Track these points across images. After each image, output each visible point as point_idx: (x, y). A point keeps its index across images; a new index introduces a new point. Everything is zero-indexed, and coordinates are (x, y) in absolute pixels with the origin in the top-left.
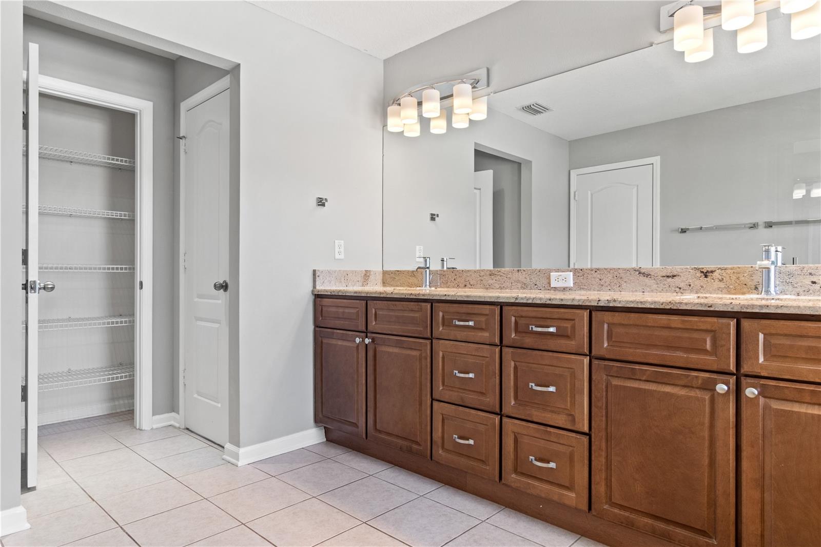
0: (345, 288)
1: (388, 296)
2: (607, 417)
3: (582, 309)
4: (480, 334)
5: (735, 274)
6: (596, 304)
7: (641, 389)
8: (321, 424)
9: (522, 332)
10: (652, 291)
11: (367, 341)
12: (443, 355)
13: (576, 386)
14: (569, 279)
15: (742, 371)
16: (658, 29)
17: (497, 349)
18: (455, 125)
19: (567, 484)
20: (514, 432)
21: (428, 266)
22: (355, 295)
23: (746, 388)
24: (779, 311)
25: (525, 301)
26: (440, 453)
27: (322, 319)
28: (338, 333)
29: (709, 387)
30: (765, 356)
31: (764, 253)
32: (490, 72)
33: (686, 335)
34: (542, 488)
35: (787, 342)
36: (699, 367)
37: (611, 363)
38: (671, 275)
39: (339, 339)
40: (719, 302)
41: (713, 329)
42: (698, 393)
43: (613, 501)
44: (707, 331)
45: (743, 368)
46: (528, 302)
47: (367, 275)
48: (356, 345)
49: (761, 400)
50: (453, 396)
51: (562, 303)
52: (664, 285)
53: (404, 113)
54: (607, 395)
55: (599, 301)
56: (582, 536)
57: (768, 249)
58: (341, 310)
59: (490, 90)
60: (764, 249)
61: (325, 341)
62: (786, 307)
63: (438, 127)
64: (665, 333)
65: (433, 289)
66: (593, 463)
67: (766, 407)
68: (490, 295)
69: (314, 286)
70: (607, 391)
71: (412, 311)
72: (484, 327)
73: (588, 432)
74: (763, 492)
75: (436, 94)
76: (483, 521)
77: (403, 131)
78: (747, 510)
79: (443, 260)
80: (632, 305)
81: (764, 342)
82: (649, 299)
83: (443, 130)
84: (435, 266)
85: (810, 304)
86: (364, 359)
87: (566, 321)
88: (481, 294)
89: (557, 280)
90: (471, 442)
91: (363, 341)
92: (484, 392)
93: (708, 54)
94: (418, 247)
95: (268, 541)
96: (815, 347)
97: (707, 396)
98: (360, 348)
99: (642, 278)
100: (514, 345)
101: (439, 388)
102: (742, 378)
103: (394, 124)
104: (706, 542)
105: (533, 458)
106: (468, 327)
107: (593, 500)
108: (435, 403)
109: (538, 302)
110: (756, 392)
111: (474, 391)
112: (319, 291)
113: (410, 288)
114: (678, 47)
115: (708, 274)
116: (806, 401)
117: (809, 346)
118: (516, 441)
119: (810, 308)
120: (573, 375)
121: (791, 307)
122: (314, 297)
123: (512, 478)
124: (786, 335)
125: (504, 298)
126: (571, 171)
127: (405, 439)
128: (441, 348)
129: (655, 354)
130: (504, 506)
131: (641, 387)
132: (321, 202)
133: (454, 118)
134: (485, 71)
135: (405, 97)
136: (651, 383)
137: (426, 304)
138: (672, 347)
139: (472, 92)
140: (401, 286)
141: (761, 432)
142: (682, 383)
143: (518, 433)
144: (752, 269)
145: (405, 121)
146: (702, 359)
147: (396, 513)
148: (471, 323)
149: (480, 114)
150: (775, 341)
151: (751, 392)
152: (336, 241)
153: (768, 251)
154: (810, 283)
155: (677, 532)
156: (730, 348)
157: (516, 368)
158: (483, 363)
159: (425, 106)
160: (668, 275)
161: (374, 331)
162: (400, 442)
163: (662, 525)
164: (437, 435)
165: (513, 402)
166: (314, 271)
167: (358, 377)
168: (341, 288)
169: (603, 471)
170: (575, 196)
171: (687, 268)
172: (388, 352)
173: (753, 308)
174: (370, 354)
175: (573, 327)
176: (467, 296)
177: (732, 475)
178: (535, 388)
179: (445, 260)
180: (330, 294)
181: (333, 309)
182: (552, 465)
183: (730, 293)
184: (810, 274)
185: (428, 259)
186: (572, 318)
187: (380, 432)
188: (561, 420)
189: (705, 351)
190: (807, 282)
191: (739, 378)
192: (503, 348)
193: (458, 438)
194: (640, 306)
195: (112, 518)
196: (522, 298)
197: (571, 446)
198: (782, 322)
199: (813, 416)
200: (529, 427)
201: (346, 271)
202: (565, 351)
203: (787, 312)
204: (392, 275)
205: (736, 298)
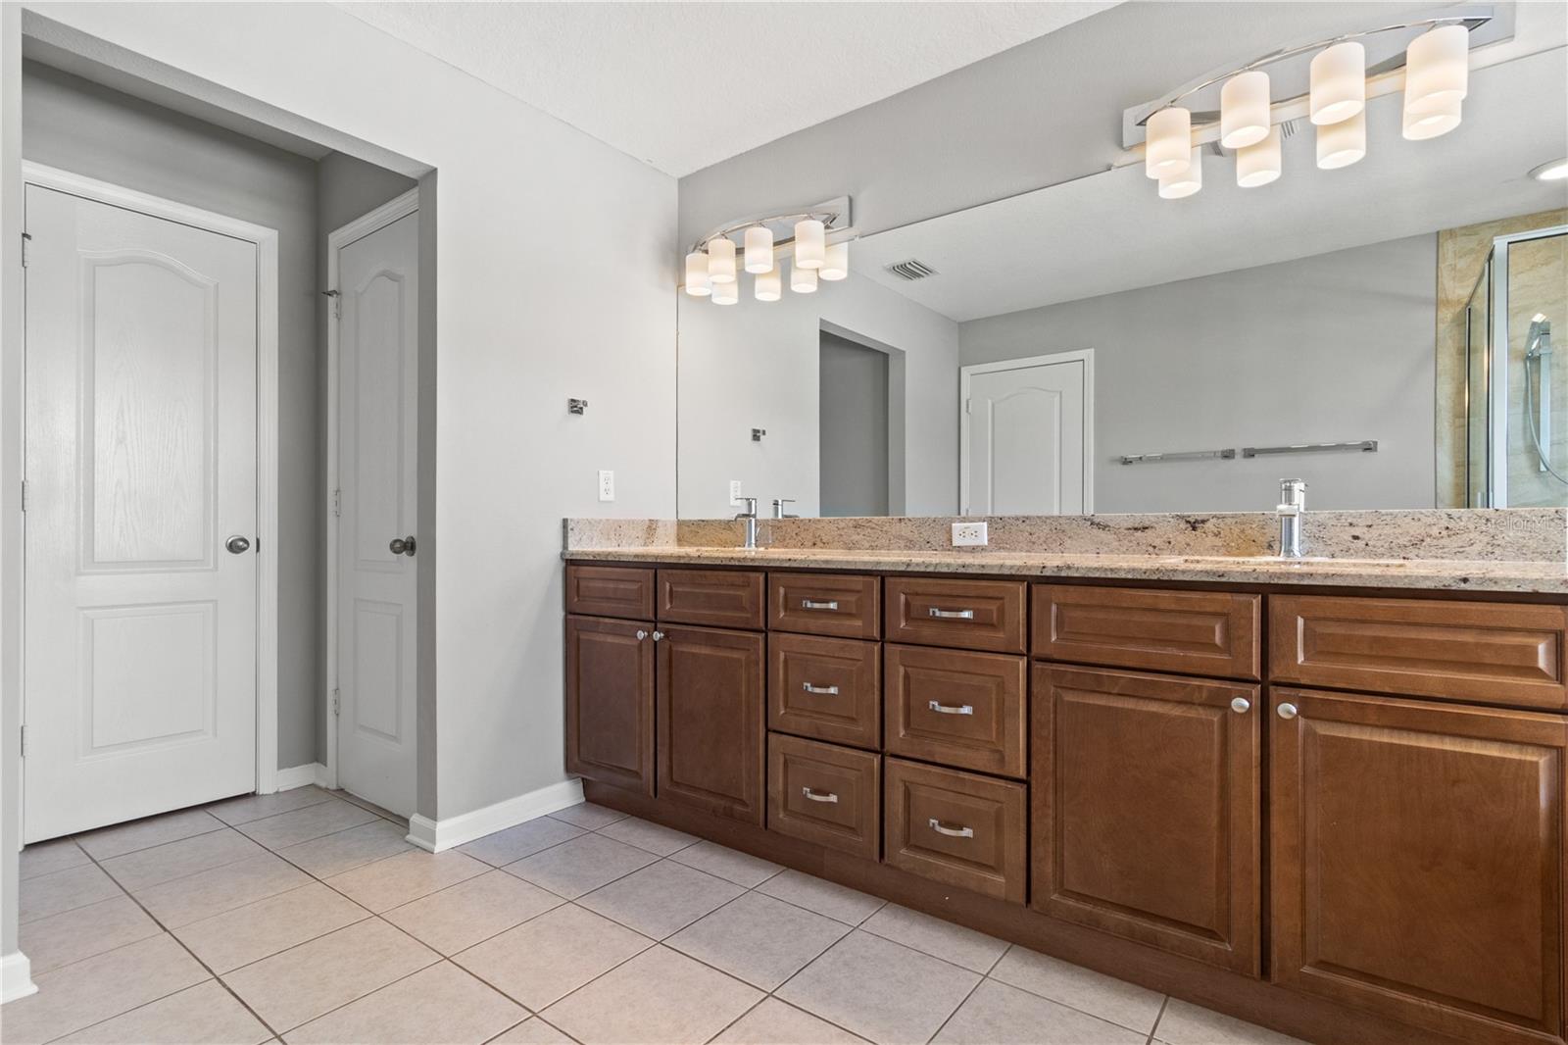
0: (617, 549)
1: (692, 562)
2: (1055, 753)
3: (1014, 580)
4: (848, 622)
5: (1239, 526)
6: (1039, 574)
7: (1110, 707)
8: (577, 775)
9: (917, 619)
10: (1112, 551)
11: (657, 636)
12: (785, 658)
13: (1006, 703)
14: (982, 534)
15: (1271, 677)
16: (1120, 144)
17: (877, 648)
18: (795, 288)
19: (992, 863)
20: (905, 782)
21: (753, 512)
22: (636, 560)
23: (1278, 705)
24: (1329, 582)
25: (922, 569)
26: (780, 817)
27: (579, 600)
28: (606, 623)
29: (1220, 703)
30: (1306, 652)
31: (1283, 492)
32: (854, 203)
33: (1182, 621)
34: (951, 870)
35: (1340, 630)
36: (1202, 671)
37: (1062, 668)
38: (1140, 526)
39: (608, 633)
40: (1235, 568)
41: (1226, 611)
42: (1201, 713)
43: (1065, 887)
44: (1215, 614)
45: (1273, 672)
46: (928, 570)
47: (651, 527)
48: (636, 643)
49: (1300, 722)
50: (804, 724)
51: (984, 572)
52: (1131, 541)
53: (714, 263)
54: (1055, 718)
55: (1044, 567)
56: (1014, 943)
57: (1290, 486)
58: (611, 585)
59: (853, 231)
60: (1283, 486)
61: (583, 636)
62: (1341, 576)
63: (768, 291)
64: (1149, 618)
65: (762, 549)
66: (1034, 828)
67: (1309, 733)
68: (857, 558)
69: (565, 546)
70: (1055, 712)
71: (733, 585)
72: (854, 611)
73: (1025, 777)
74: (1303, 866)
75: (767, 235)
76: (855, 928)
77: (710, 296)
78: (1279, 898)
79: (776, 504)
80: (1097, 575)
81: (1305, 629)
82: (1125, 565)
83: (775, 296)
84: (764, 512)
85: (1377, 571)
86: (651, 666)
87: (989, 601)
88: (841, 558)
89: (963, 534)
90: (833, 798)
91: (649, 635)
92: (854, 716)
93: (1193, 186)
94: (732, 483)
95: (493, 988)
96: (1384, 638)
97: (1216, 718)
98: (644, 647)
99: (1095, 531)
100: (903, 640)
101: (778, 712)
102: (1272, 688)
103: (696, 282)
104: (1215, 948)
105: (936, 822)
106: (829, 611)
107: (1033, 887)
108: (772, 737)
109: (945, 570)
110: (1294, 710)
111: (837, 716)
112: (573, 554)
113: (723, 549)
114: (1150, 174)
115: (1197, 525)
116: (1371, 722)
117: (1374, 637)
118: (908, 795)
119: (1376, 577)
120: (1001, 687)
121: (1348, 575)
122: (564, 564)
123: (902, 855)
124: (1338, 620)
125: (887, 563)
126: (962, 369)
127: (723, 796)
128: (784, 647)
129: (1132, 652)
130: (885, 899)
131: (1111, 705)
132: (576, 407)
133: (794, 276)
134: (847, 199)
135: (715, 238)
136: (1127, 698)
137: (757, 574)
138: (1160, 640)
139: (826, 234)
140: (708, 545)
141: (1300, 773)
142: (1177, 696)
143: (912, 783)
144: (1264, 517)
145: (716, 279)
146: (1208, 659)
147: (711, 922)
148: (833, 606)
149: (837, 272)
150: (1322, 629)
151: (1287, 709)
152: (601, 472)
153: (1289, 490)
154: (1350, 539)
155: (1169, 934)
156: (1252, 641)
157: (907, 677)
158: (852, 671)
159: (748, 254)
160: (1136, 526)
161: (669, 619)
162: (714, 801)
163: (1144, 924)
164: (777, 787)
165: (902, 733)
166: (565, 521)
167: (641, 694)
168: (610, 549)
169: (1051, 840)
170: (968, 407)
171: (1165, 516)
172: (693, 654)
173: (1288, 578)
174: (662, 657)
175: (1001, 611)
176: (827, 562)
177: (1256, 841)
178: (938, 708)
179: (780, 503)
180: (592, 558)
181: (599, 584)
182: (967, 832)
183: (1230, 554)
184: (1351, 524)
185: (753, 502)
186: (1000, 596)
187: (678, 784)
188: (982, 760)
189: (1213, 647)
190: (1345, 537)
191: (1267, 688)
192: (885, 645)
193: (811, 792)
194: (1110, 576)
195: (201, 962)
196: (917, 565)
197: (997, 801)
198: (1333, 600)
199: (1381, 745)
200: (930, 772)
201: (617, 521)
202: (986, 648)
203: (1342, 584)
204: (693, 528)
205: (1243, 562)
